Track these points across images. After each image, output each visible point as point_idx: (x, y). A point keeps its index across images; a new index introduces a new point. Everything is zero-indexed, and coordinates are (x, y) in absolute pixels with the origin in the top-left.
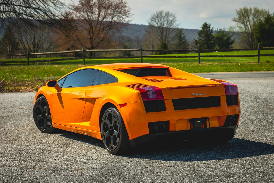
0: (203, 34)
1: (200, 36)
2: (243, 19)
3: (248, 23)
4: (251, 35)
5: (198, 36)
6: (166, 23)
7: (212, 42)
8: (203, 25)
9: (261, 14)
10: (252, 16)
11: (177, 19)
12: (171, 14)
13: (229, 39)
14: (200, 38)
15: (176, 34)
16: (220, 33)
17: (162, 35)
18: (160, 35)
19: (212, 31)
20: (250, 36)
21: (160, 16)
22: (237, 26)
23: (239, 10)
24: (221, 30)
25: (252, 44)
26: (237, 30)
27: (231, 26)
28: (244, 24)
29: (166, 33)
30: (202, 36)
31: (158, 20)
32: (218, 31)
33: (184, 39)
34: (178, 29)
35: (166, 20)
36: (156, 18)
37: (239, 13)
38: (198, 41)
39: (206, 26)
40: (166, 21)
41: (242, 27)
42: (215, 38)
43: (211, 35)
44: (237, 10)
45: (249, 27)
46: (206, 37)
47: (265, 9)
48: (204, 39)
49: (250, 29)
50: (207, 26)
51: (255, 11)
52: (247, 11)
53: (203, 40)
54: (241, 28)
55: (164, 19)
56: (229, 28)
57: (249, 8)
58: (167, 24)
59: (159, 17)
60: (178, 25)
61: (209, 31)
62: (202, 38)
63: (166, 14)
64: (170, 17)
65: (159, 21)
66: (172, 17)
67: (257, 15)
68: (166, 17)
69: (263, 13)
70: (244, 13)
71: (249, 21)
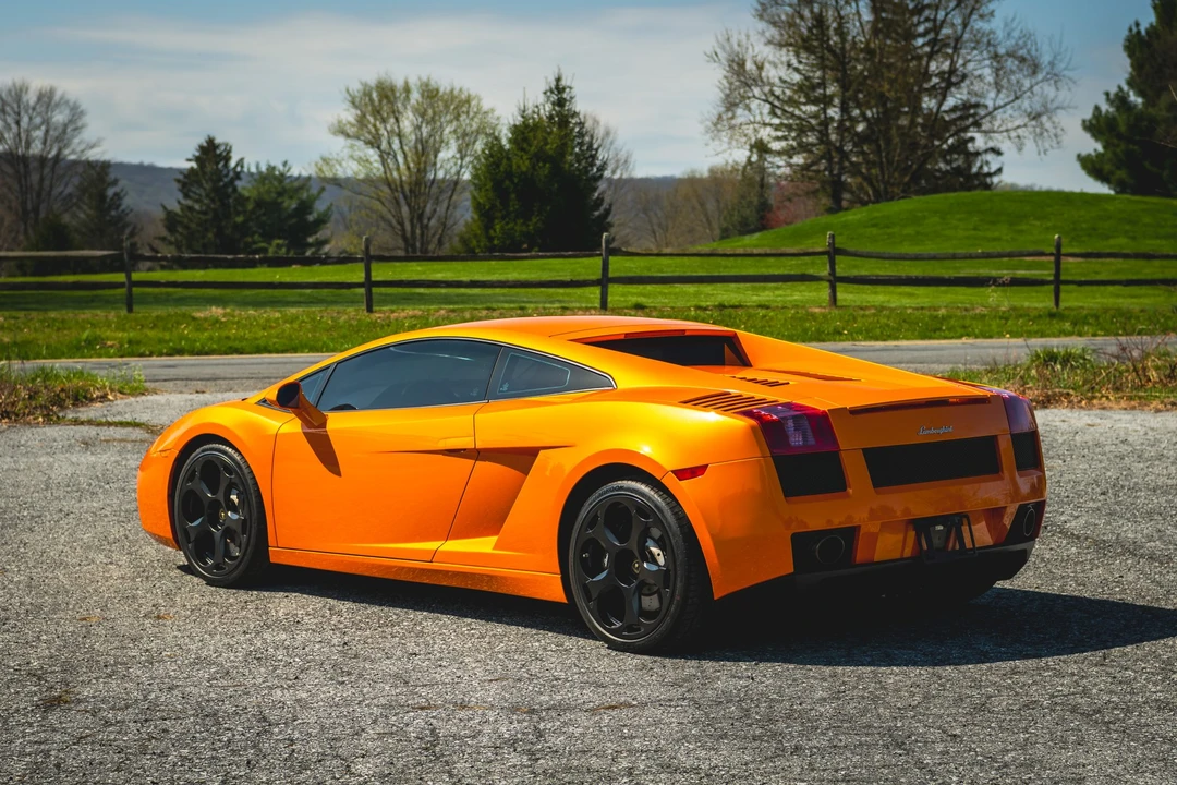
0: (201, 186)
1: (186, 196)
2: (375, 126)
3: (396, 141)
4: (408, 193)
5: (180, 196)
6: (39, 134)
7: (240, 219)
8: (202, 148)
9: (447, 106)
10: (410, 115)
11: (86, 119)
12: (62, 98)
13: (305, 207)
14: (189, 202)
15: (82, 184)
16: (267, 182)
17: (21, 186)
18: (16, 186)
19: (238, 176)
20: (405, 197)
21: (15, 106)
22: (352, 157)
23: (356, 87)
24: (271, 169)
25: (413, 232)
26: (349, 169)
27: (327, 155)
28: (379, 148)
29: (42, 179)
30: (195, 193)
31: (5, 121)
32: (260, 173)
33: (119, 205)
34: (90, 165)
35: (42, 123)
37: (357, 100)
38: (176, 214)
39: (211, 153)
40: (38, 127)
41: (372, 160)
42: (250, 206)
43: (235, 189)
44: (348, 91)
45: (400, 159)
46: (213, 200)
47: (465, 89)
48: (204, 208)
49: (402, 166)
50: (218, 152)
51: (423, 96)
52: (389, 93)
53: (199, 212)
54: (364, 161)
55: (31, 118)
56: (316, 164)
57: (399, 83)
58: (44, 143)
59: (8, 109)
60: (92, 147)
61: (227, 175)
62: (197, 201)
63: (40, 98)
64: (57, 111)
65: (8, 128)
66: (67, 112)
67: (430, 112)
68: (38, 109)
69: (458, 105)
70: (379, 103)
71: (400, 135)
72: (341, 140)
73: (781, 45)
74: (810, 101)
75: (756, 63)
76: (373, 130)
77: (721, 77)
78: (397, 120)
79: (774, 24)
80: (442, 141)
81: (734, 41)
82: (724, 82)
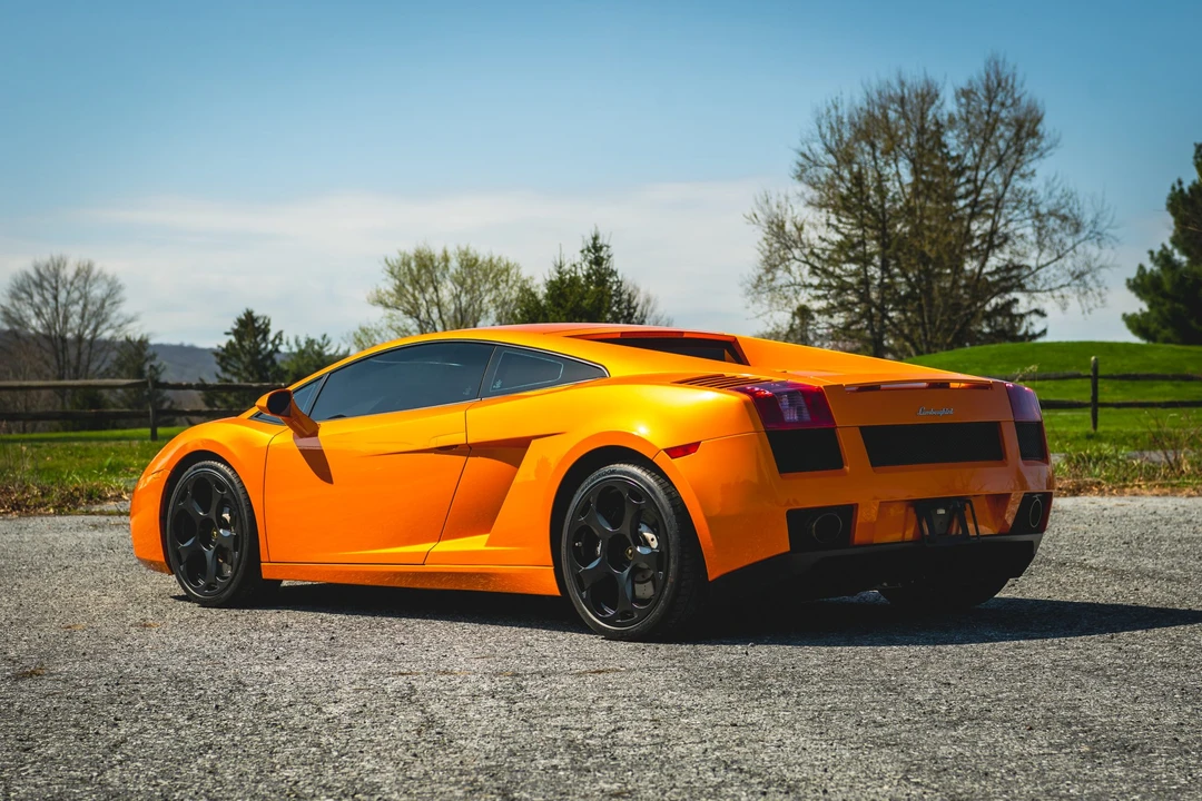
0: (239, 359)
1: (225, 370)
2: (413, 295)
3: (435, 310)
5: (218, 369)
6: (77, 309)
8: (240, 321)
9: (486, 275)
10: (449, 284)
11: (124, 293)
12: (100, 273)
14: (228, 376)
15: (119, 359)
16: (305, 357)
17: (58, 361)
18: (54, 362)
19: (276, 349)
21: (53, 281)
22: (390, 327)
23: (395, 257)
24: (310, 342)
27: (365, 325)
28: (418, 317)
29: (79, 354)
30: (233, 366)
31: (43, 295)
32: (299, 347)
35: (80, 298)
36: (34, 291)
37: (396, 270)
39: (250, 327)
40: (77, 303)
41: (410, 329)
43: (274, 362)
44: (386, 261)
47: (504, 257)
50: (257, 325)
51: (461, 265)
52: (428, 263)
54: (403, 331)
55: (68, 293)
56: (355, 335)
57: (438, 253)
58: (82, 317)
59: (46, 284)
60: (130, 321)
61: (265, 349)
62: (234, 374)
63: (77, 274)
64: (95, 285)
65: (46, 302)
66: (105, 286)
67: (469, 281)
68: (76, 285)
69: (497, 273)
70: (418, 273)
71: (439, 305)
72: (380, 311)
73: (821, 206)
74: (850, 260)
75: (796, 226)
76: (411, 300)
77: (760, 238)
78: (436, 289)
79: (814, 185)
80: (481, 310)
81: (773, 203)
82: (764, 243)
